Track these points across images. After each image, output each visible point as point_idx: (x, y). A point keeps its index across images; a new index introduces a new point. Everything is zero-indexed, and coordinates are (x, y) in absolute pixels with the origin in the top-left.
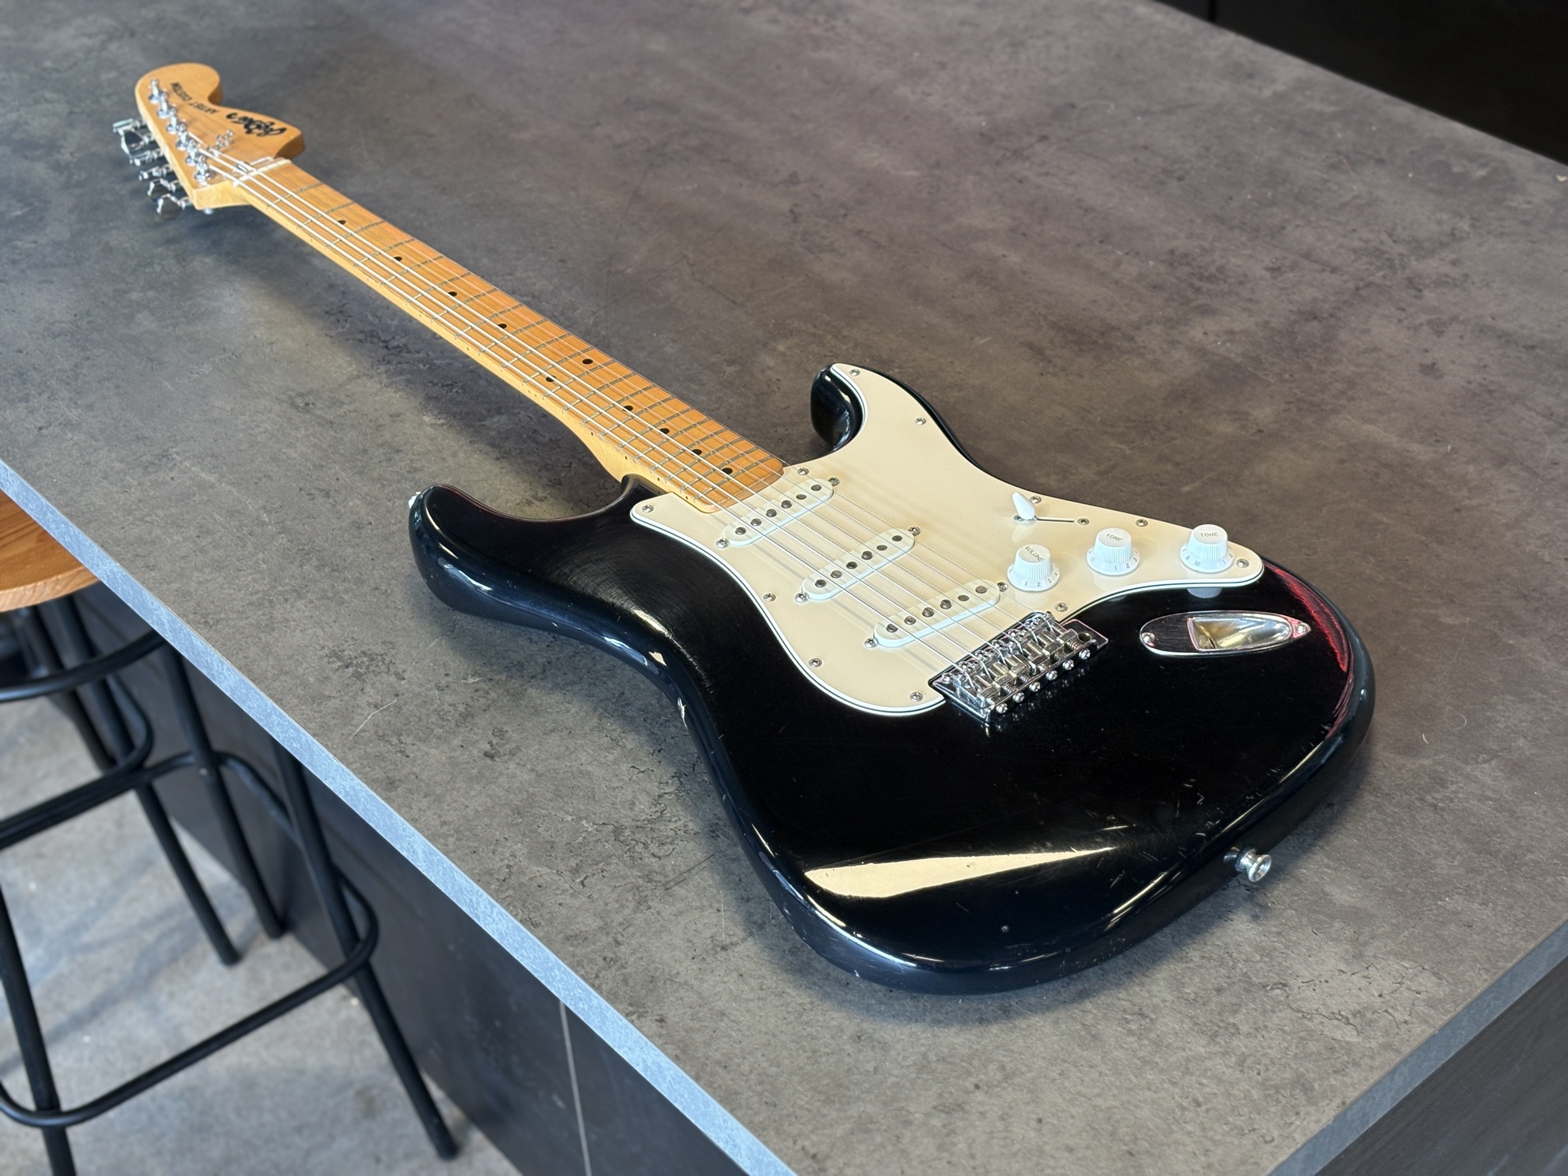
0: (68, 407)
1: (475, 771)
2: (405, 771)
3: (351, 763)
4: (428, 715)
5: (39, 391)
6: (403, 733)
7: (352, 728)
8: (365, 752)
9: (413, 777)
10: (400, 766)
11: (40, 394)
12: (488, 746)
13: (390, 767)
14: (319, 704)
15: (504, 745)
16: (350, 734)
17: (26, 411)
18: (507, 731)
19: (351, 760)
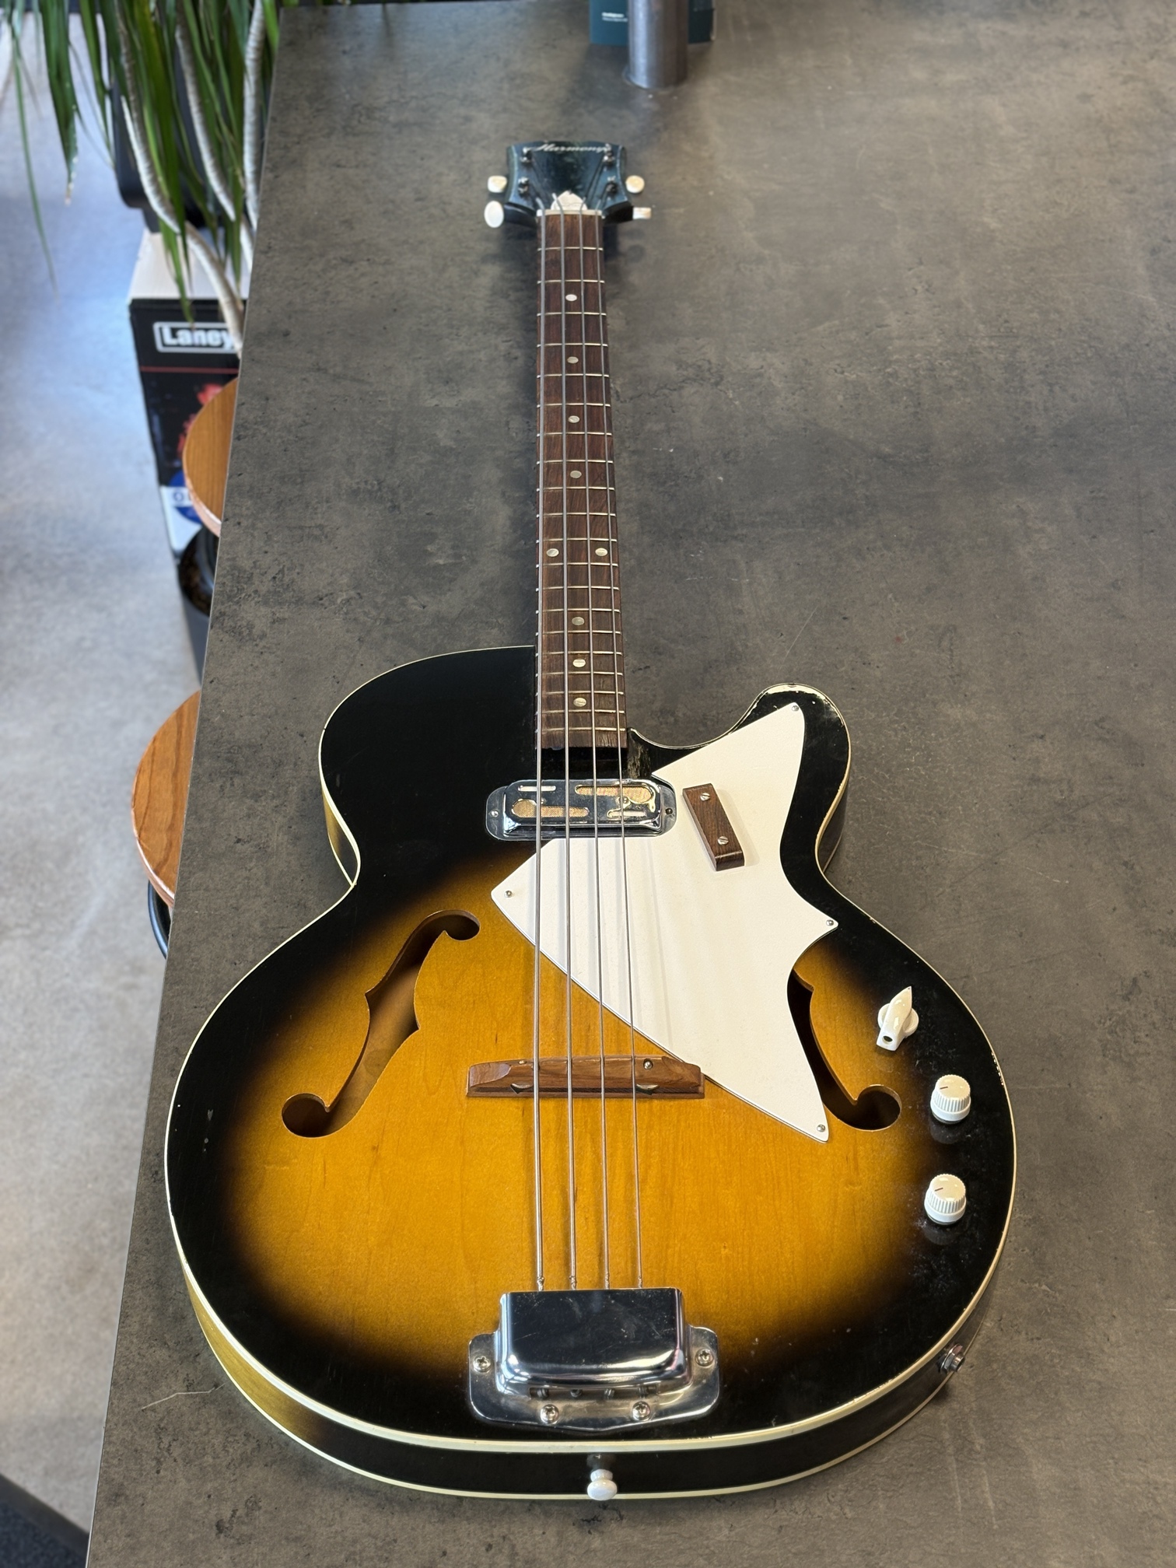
0: (280, 828)
1: (191, 1536)
2: (141, 1489)
3: (110, 1443)
4: (218, 1432)
5: (275, 794)
6: (181, 1438)
7: (149, 1399)
8: (132, 1437)
9: (141, 1502)
10: (143, 1478)
11: (273, 797)
12: (229, 1516)
13: (134, 1474)
14: (151, 1347)
15: (243, 1523)
16: (139, 1406)
17: (246, 811)
18: (260, 1508)
19: (113, 1439)
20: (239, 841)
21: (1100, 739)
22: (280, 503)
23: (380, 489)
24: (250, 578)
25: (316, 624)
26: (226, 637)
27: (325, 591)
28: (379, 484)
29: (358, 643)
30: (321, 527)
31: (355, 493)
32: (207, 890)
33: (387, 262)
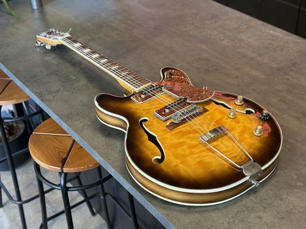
0: (88, 122)
3: (158, 209)
5: (82, 118)
17: (80, 122)
20: (83, 126)
21: (201, 60)
22: (35, 81)
23: (51, 73)
24: (42, 93)
25: (61, 94)
26: (47, 102)
27: (58, 89)
28: (50, 72)
29: (72, 94)
30: (46, 81)
31: (47, 75)
32: (85, 135)
33: (16, 44)
